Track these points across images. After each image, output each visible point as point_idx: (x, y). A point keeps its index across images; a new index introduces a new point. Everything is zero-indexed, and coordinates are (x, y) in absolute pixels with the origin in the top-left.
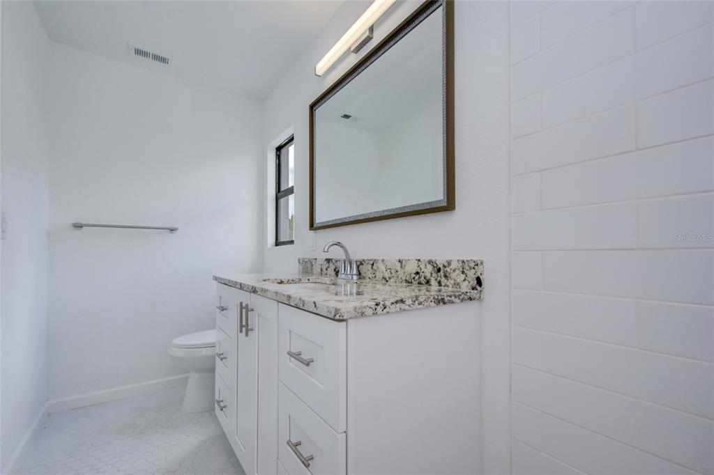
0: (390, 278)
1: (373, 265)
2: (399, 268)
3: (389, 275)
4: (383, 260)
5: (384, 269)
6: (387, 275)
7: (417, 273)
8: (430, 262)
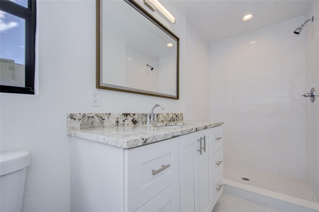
0: (164, 121)
1: (158, 116)
2: (167, 116)
3: (164, 120)
4: (162, 114)
5: (162, 117)
6: (163, 120)
7: (172, 118)
8: (175, 114)
